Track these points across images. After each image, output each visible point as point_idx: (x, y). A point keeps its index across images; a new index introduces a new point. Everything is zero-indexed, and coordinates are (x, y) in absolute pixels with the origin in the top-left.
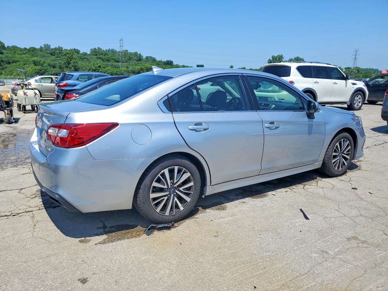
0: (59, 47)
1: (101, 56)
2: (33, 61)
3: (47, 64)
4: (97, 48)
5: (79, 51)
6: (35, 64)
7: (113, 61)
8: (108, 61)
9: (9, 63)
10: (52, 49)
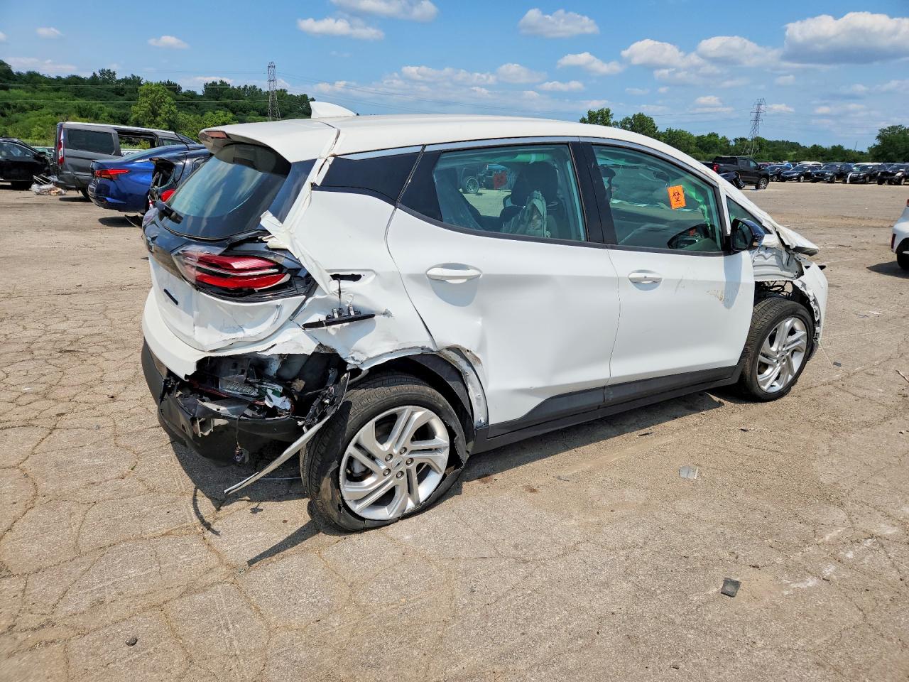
0: (134, 77)
1: (228, 101)
2: (75, 108)
3: (106, 114)
4: (218, 83)
5: (180, 88)
6: (80, 112)
7: (255, 112)
8: (245, 112)
9: (23, 110)
10: (119, 82)
